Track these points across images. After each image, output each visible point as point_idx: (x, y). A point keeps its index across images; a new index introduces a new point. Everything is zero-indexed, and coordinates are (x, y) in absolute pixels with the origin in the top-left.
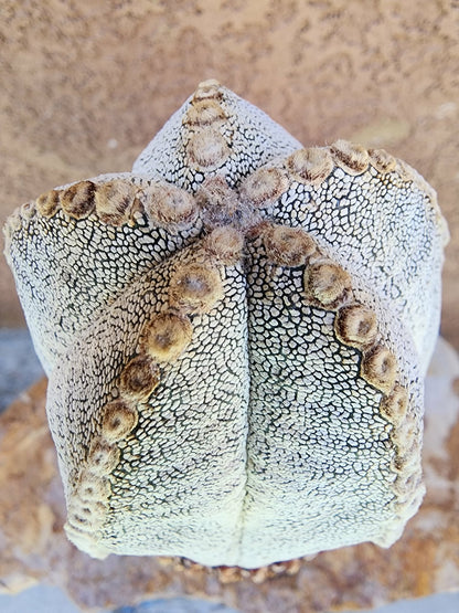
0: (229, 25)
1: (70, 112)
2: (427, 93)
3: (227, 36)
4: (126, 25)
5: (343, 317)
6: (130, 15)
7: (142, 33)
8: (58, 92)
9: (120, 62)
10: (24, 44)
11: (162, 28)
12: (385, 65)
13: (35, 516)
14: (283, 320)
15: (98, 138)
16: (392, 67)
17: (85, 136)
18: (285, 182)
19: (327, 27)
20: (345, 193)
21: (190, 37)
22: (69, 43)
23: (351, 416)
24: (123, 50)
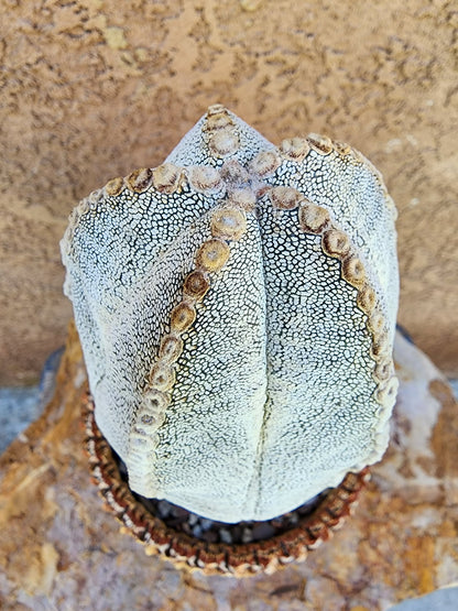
0: (200, 83)
1: (56, 167)
2: (375, 132)
3: (198, 92)
4: (108, 87)
5: (326, 237)
6: (112, 79)
7: (122, 93)
8: (45, 149)
9: (102, 119)
10: (15, 108)
11: (141, 89)
12: (336, 110)
13: (39, 556)
14: (287, 245)
15: (82, 188)
16: (342, 111)
17: (69, 188)
18: (279, 159)
19: (285, 81)
20: (319, 167)
21: (166, 95)
22: (56, 105)
23: (339, 310)
24: (106, 109)
